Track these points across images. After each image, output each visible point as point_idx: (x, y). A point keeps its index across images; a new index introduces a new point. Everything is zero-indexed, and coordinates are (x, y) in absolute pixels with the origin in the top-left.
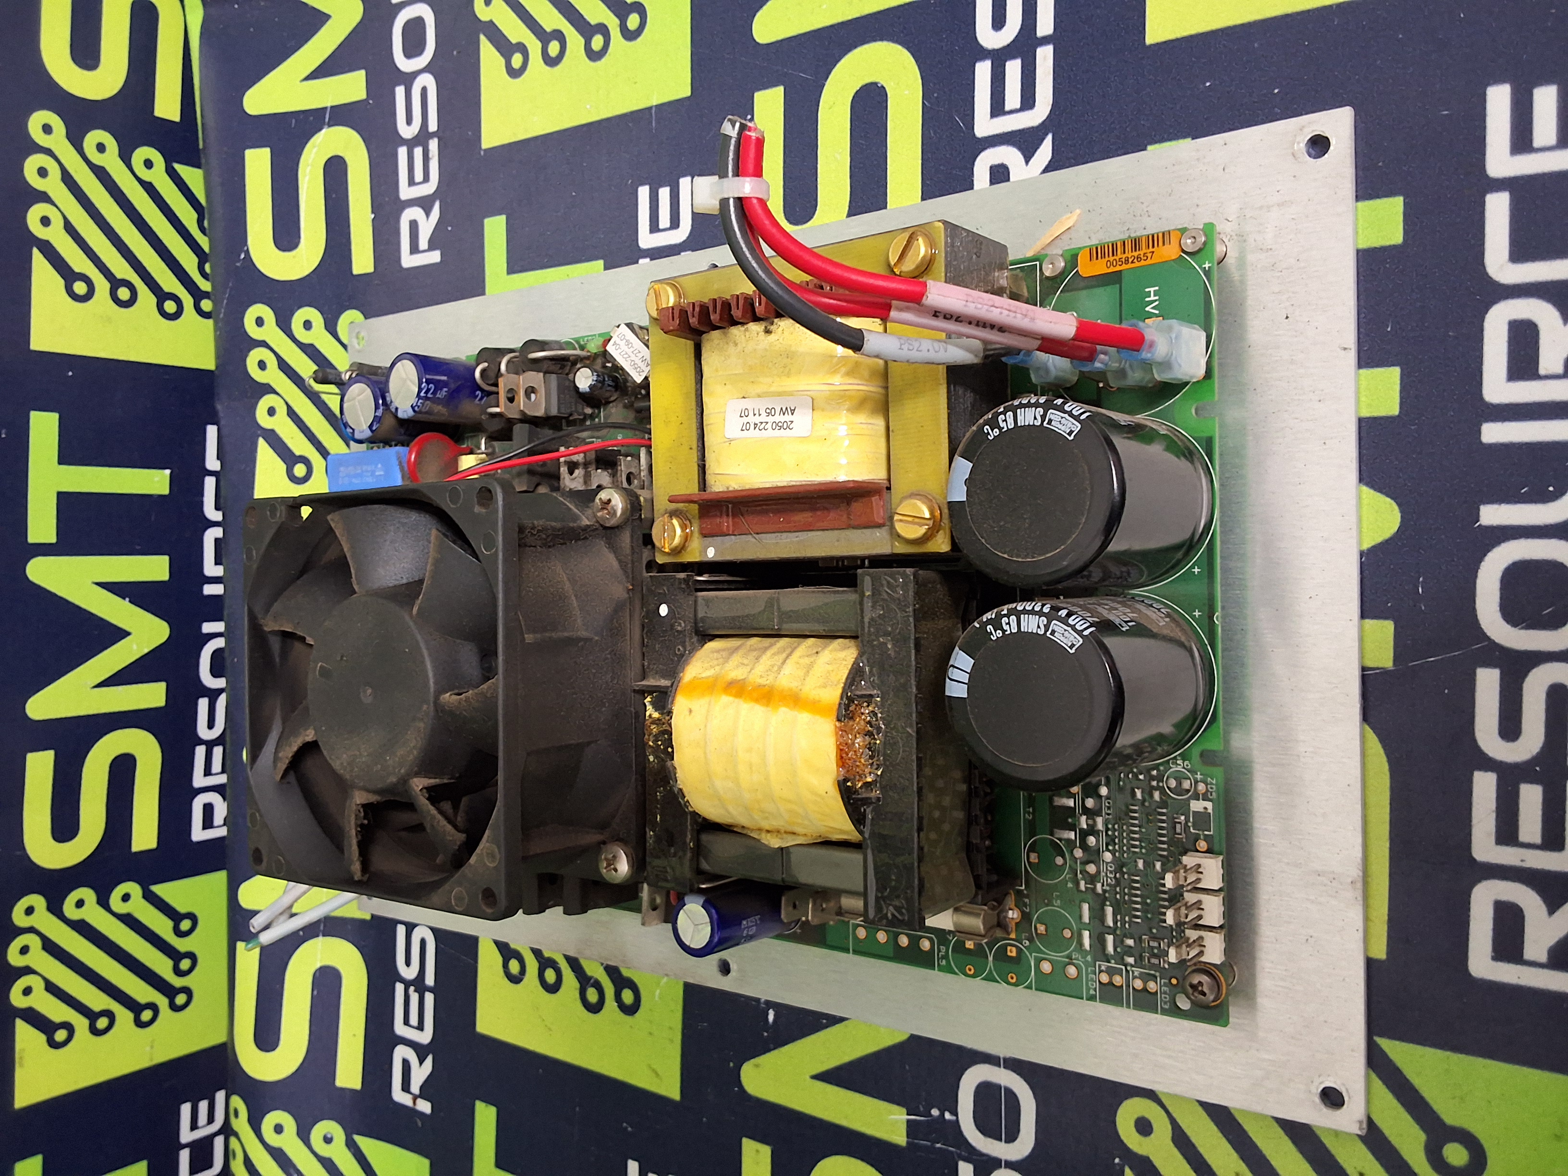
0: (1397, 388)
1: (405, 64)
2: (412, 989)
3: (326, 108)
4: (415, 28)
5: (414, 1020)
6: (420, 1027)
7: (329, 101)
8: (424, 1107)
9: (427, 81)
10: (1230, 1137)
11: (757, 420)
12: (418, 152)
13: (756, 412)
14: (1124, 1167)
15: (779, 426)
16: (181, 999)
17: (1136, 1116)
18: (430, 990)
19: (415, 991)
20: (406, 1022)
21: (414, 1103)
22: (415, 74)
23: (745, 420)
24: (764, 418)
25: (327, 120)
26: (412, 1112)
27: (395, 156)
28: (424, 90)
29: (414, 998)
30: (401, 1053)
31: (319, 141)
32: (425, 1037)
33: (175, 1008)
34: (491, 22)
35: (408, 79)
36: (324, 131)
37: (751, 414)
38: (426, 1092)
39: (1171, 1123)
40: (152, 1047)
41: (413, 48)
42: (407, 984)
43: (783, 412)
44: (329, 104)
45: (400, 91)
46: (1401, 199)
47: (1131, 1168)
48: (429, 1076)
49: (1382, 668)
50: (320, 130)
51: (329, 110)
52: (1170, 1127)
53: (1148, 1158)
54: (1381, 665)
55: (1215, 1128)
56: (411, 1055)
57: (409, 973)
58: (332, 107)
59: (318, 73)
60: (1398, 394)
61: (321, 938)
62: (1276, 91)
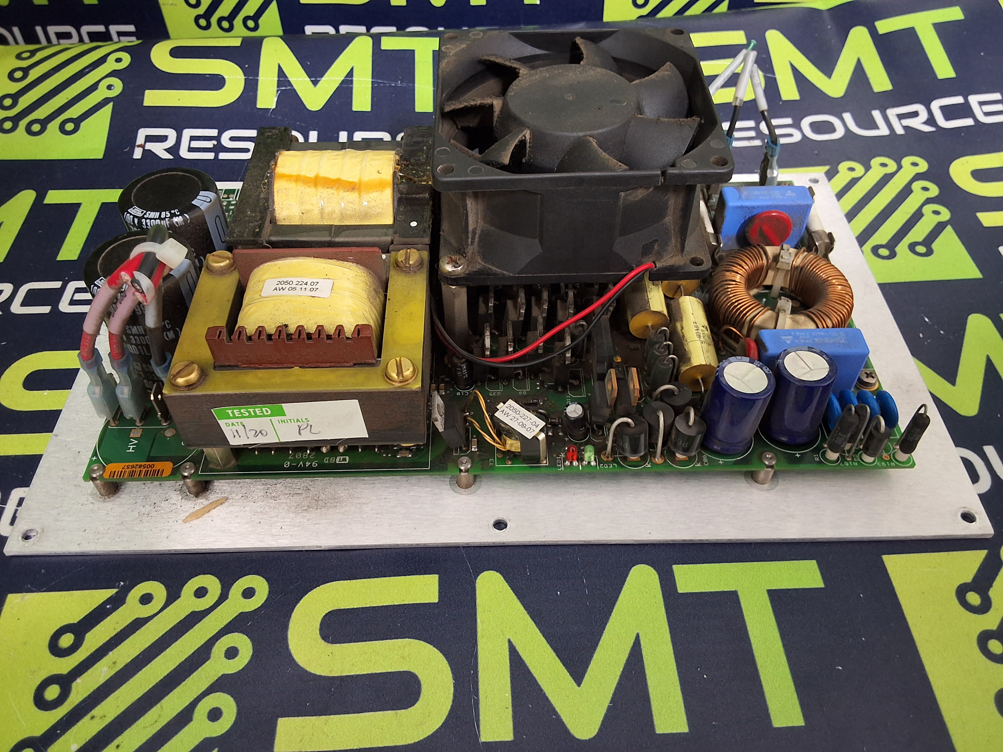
0: (674, 731)
1: (806, 123)
2: (215, 143)
4: (829, 128)
5: (195, 144)
6: (191, 150)
7: (779, 77)
8: (138, 154)
9: (797, 137)
10: (141, 656)
12: (752, 134)
14: (118, 588)
16: (203, 22)
17: (153, 593)
18: (216, 156)
19: (214, 145)
20: (193, 138)
21: (139, 146)
22: (800, 129)
26: (133, 145)
27: (748, 119)
28: (791, 135)
29: (209, 144)
30: (171, 134)
32: (184, 153)
33: (197, 19)
34: (838, 172)
35: (797, 125)
38: (147, 153)
39: (149, 617)
40: (172, 4)
41: (817, 127)
42: (218, 138)
45: (789, 121)
46: (803, 724)
47: (117, 593)
48: (158, 156)
49: (479, 734)
50: (762, 71)
51: (773, 76)
52: (147, 616)
53: (125, 603)
54: (481, 733)
55: (147, 646)
56: (170, 142)
57: (225, 141)
58: (775, 79)
59: (795, 71)
60: (670, 732)
61: (243, 77)
62: (863, 639)
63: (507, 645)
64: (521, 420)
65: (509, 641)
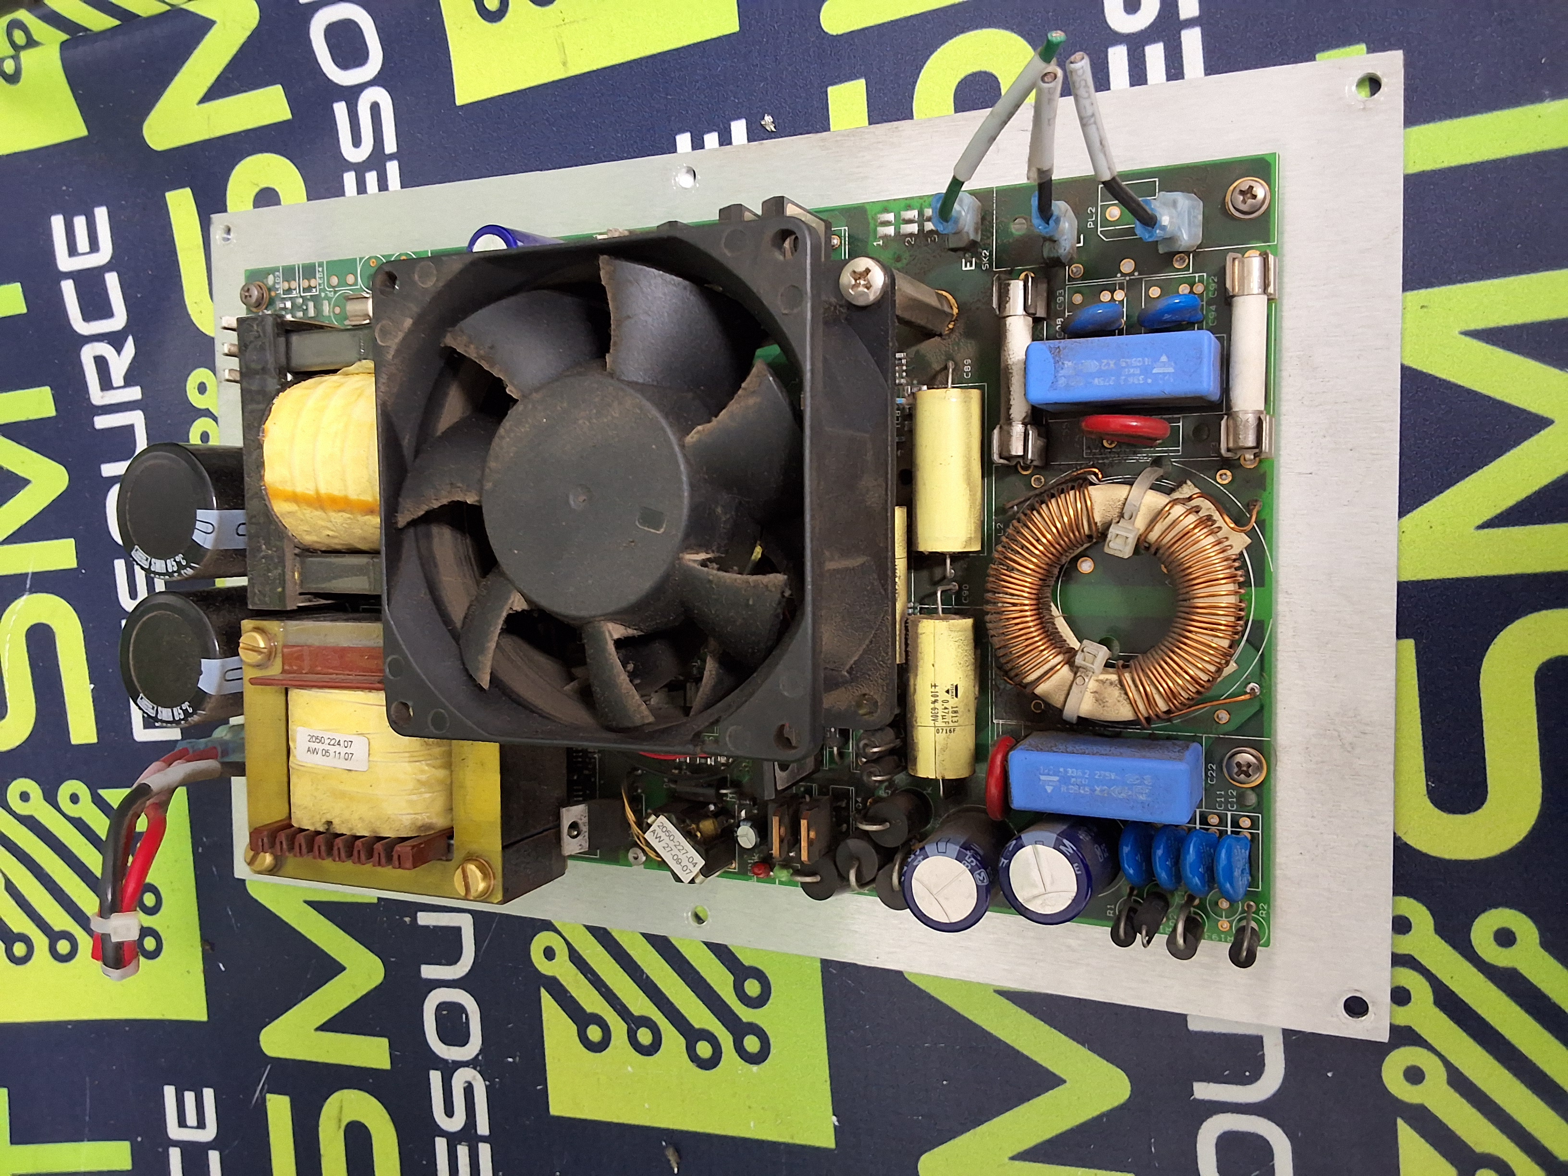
3: (26, 574)
7: (30, 568)
11: (337, 749)
13: (337, 755)
15: (319, 740)
23: (348, 750)
24: (332, 749)
25: (28, 586)
31: (19, 606)
36: (25, 597)
37: (342, 755)
43: (315, 751)
44: (30, 570)
45: (120, 564)
50: (23, 595)
51: (30, 576)
58: (34, 574)
63: (1017, 1162)
64: (675, 851)
65: (1013, 1158)
